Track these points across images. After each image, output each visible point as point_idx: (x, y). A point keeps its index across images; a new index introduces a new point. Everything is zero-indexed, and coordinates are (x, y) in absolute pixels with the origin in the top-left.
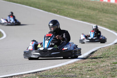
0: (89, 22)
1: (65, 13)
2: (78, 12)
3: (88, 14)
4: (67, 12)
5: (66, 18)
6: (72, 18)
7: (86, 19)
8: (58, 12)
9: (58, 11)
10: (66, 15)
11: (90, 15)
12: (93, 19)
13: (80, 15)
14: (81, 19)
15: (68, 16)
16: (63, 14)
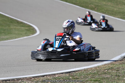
1: (103, 10)
2: (118, 9)
4: (106, 9)
6: (111, 16)
8: (96, 9)
9: (95, 7)
10: (105, 12)
13: (120, 13)
14: (120, 16)
15: (107, 13)
16: (101, 11)
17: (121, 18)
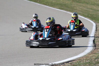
0: (65, 11)
1: (44, 2)
2: (55, 1)
3: (64, 3)
4: (46, 1)
5: (45, 6)
6: (51, 7)
7: (62, 7)
8: (38, 1)
10: (46, 4)
11: (65, 4)
12: (69, 7)
13: (58, 4)
14: (58, 7)
15: (47, 4)
16: (42, 3)
17: (59, 9)
